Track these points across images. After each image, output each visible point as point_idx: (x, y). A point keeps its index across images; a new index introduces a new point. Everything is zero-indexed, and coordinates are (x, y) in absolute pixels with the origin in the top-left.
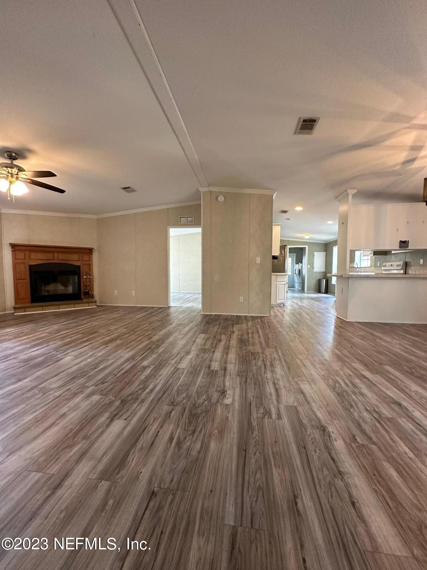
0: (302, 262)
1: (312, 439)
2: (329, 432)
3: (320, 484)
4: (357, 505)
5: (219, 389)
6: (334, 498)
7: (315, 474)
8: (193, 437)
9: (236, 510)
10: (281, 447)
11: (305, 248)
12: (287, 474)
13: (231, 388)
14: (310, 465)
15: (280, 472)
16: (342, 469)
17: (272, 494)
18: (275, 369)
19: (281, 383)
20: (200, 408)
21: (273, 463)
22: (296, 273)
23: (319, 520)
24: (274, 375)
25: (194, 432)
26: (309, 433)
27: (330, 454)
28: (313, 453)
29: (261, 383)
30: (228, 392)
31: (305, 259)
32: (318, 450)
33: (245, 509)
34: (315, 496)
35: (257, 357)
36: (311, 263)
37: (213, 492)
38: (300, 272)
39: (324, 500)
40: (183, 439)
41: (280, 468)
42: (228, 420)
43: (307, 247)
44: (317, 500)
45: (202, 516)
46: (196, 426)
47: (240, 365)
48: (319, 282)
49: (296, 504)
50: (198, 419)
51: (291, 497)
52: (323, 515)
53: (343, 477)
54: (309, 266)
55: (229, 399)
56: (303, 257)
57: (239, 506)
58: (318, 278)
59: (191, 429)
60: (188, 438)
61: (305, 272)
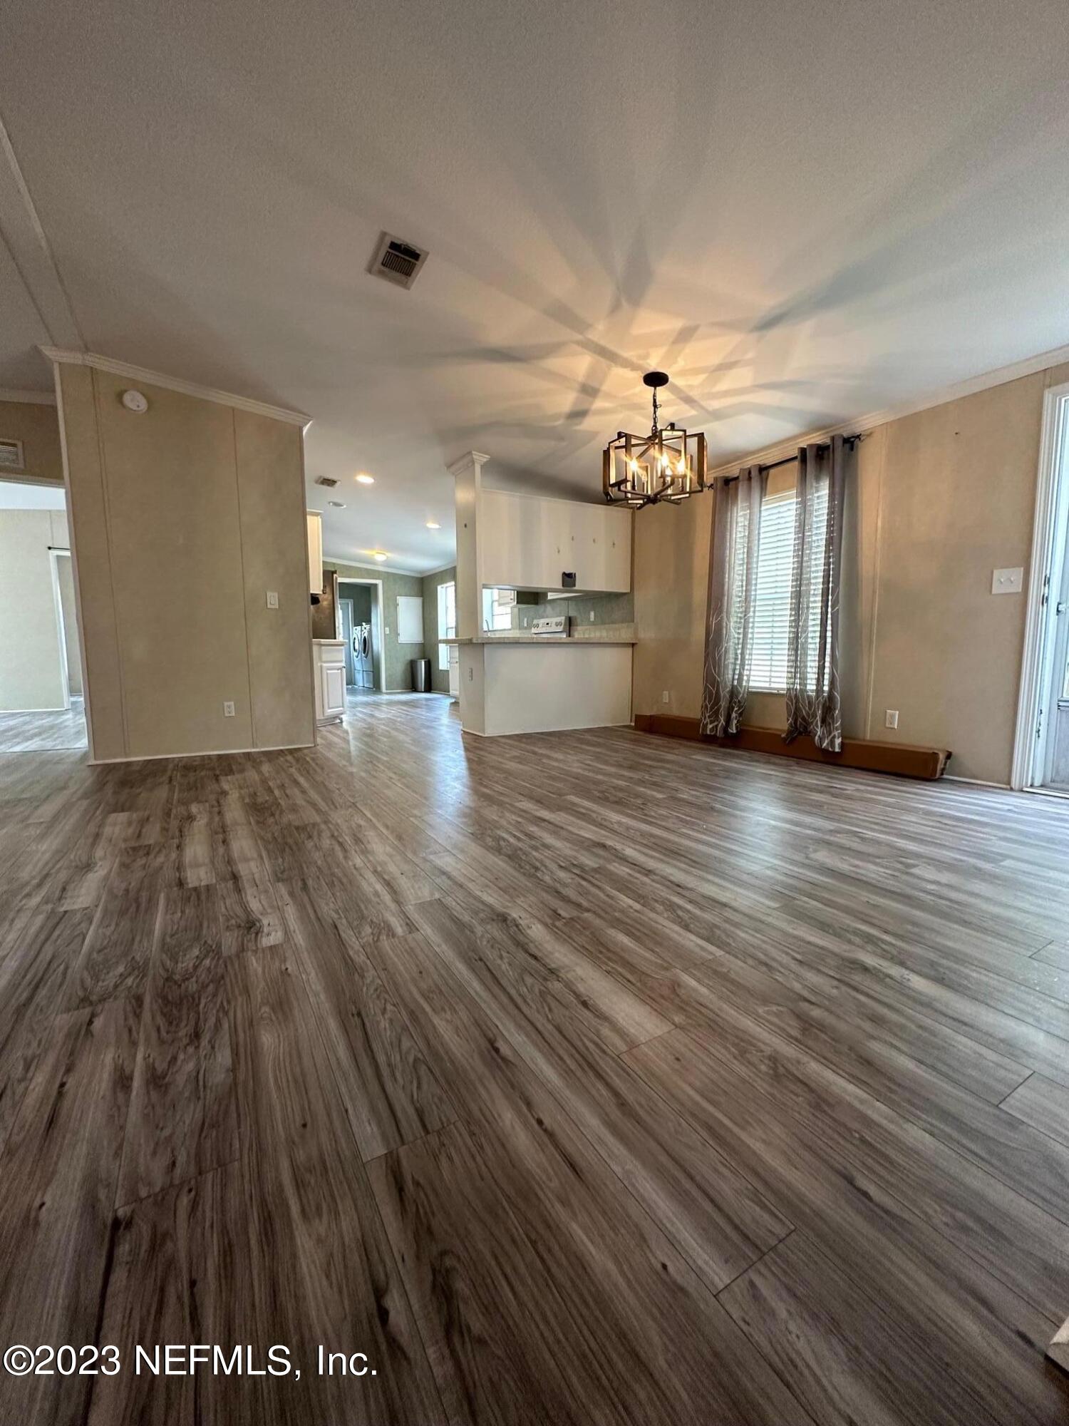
0: (369, 621)
1: (488, 942)
2: (514, 920)
3: (525, 1001)
4: (590, 1002)
5: (233, 922)
6: (555, 1011)
7: (513, 992)
8: (197, 1048)
9: (380, 1123)
10: (436, 977)
11: (376, 585)
12: (463, 1015)
13: (269, 911)
14: (500, 984)
15: (448, 1016)
16: (553, 966)
17: (446, 1058)
18: (369, 847)
19: (392, 868)
20: (194, 979)
21: (428, 1009)
22: (357, 647)
23: (541, 1051)
24: (371, 858)
25: (197, 1035)
26: (479, 934)
27: (527, 951)
28: (499, 961)
29: (345, 880)
30: (265, 922)
31: (378, 614)
32: (504, 954)
33: (399, 1114)
34: (524, 1023)
35: (315, 833)
36: (391, 622)
37: (309, 1125)
38: (366, 644)
39: (540, 1021)
40: (165, 1065)
41: (445, 1012)
42: (289, 975)
43: (379, 582)
44: (529, 1028)
45: (299, 1184)
46: (197, 1024)
47: (276, 859)
48: (412, 665)
49: (497, 1050)
50: (198, 1005)
51: (484, 1043)
52: (546, 1042)
53: (558, 976)
54: (387, 629)
55: (273, 934)
56: (373, 609)
57: (385, 1113)
58: (409, 657)
59: (182, 1033)
60: (181, 1056)
61: (378, 645)
